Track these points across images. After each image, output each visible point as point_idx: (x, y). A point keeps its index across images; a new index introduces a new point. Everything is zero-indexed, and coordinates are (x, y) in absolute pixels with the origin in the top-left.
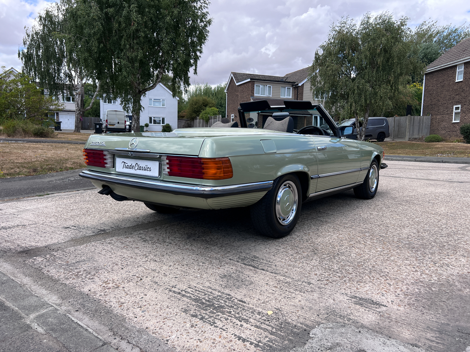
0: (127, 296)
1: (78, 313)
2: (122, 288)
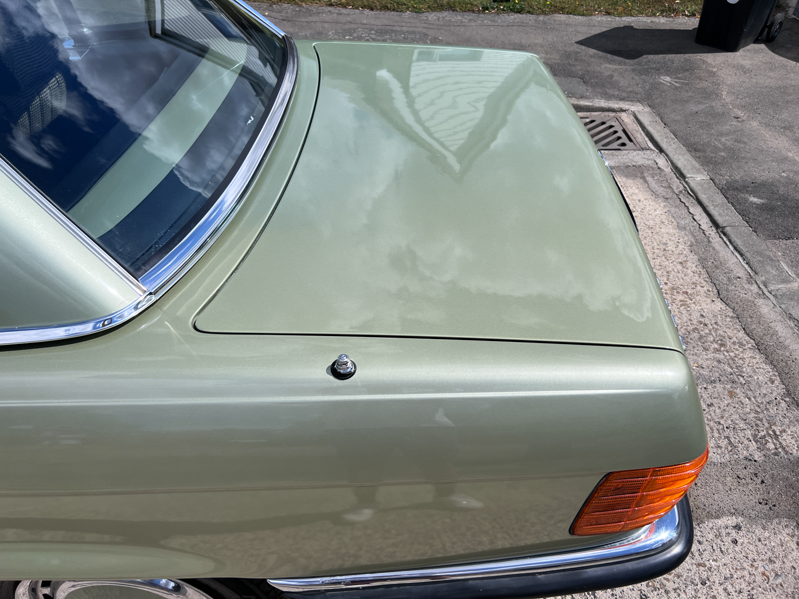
0: (670, 269)
1: (738, 275)
2: (669, 284)
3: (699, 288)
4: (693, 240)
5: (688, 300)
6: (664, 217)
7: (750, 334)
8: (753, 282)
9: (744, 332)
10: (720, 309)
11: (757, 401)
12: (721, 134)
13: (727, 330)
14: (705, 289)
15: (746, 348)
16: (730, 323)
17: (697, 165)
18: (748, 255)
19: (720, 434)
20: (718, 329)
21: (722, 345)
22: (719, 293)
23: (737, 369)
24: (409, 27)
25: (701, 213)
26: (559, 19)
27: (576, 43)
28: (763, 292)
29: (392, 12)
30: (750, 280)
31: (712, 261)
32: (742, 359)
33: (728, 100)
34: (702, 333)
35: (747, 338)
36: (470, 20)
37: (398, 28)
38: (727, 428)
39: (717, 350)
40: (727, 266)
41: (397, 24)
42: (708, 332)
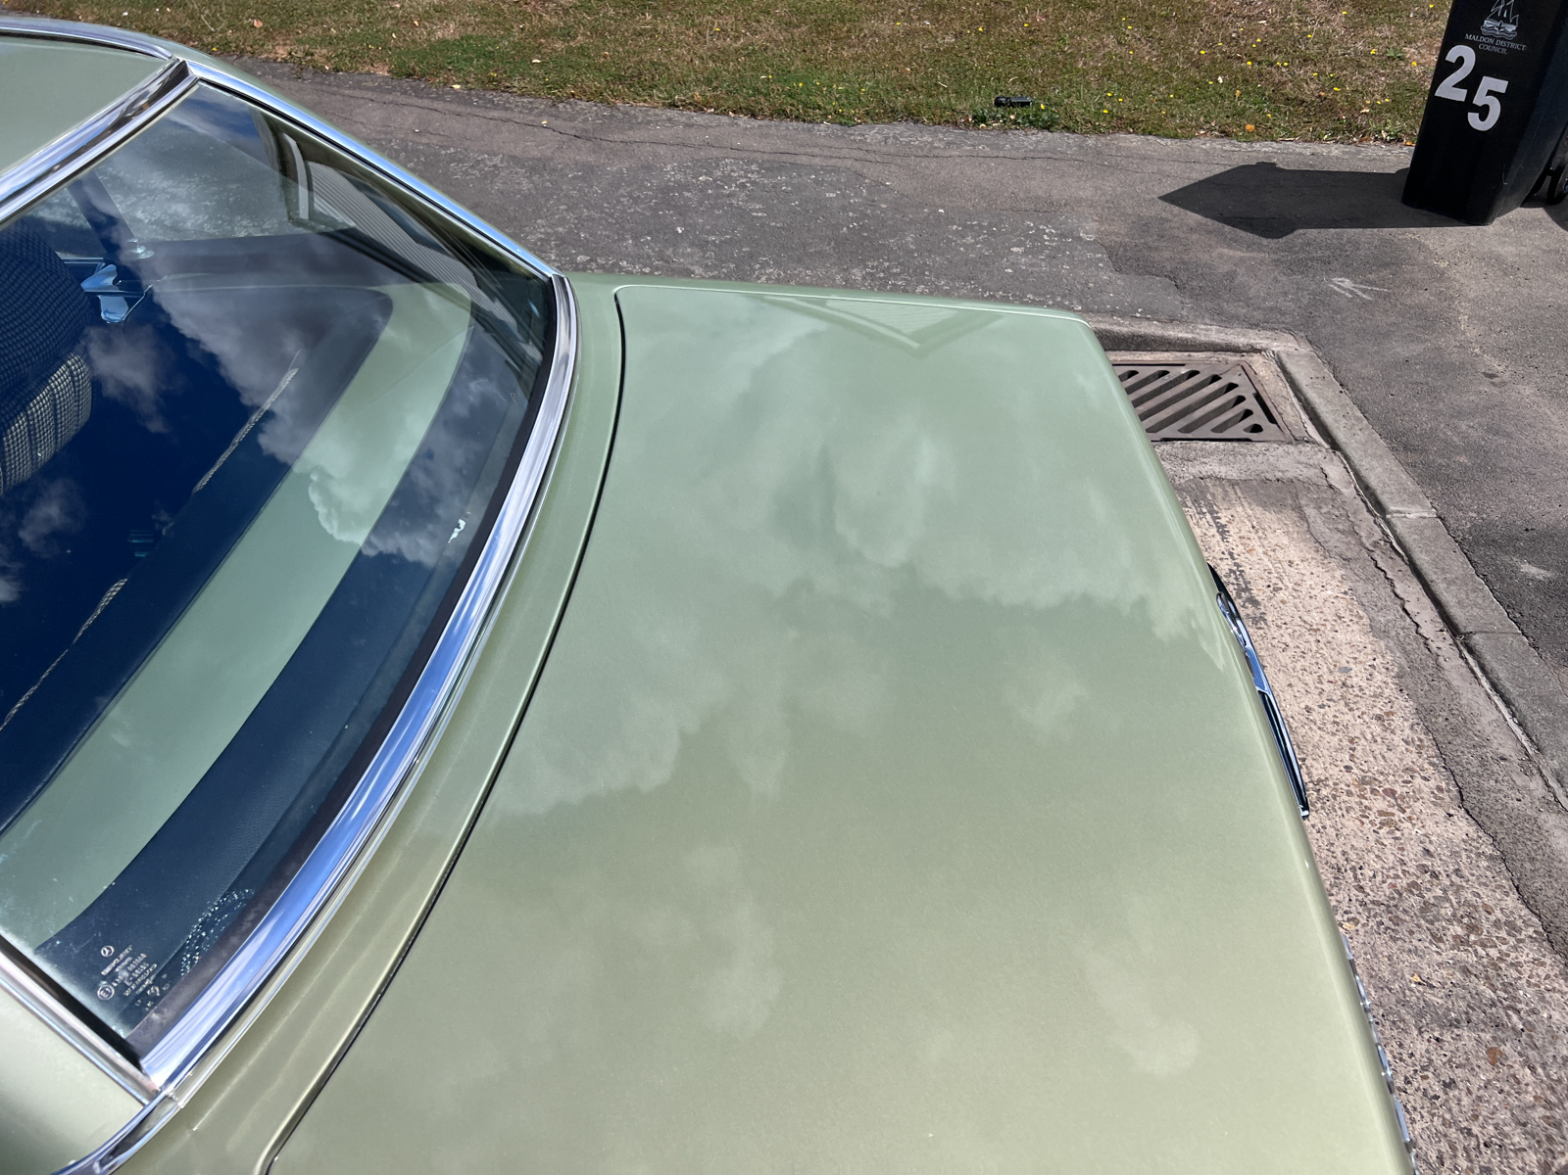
3: (1418, 781)
4: (1404, 662)
5: (1395, 810)
6: (1341, 604)
7: (1532, 902)
8: (1535, 771)
9: (1517, 896)
10: (1464, 837)
11: (1548, 1076)
12: (1459, 414)
13: (1482, 890)
14: (1432, 783)
15: (1523, 937)
16: (1488, 873)
17: (1411, 485)
18: (1520, 703)
19: (1471, 1161)
20: (1463, 887)
21: (1472, 928)
22: (1462, 796)
23: (1505, 992)
24: (826, 157)
25: (1421, 597)
26: (1128, 144)
27: (1160, 198)
28: (1555, 797)
29: (794, 123)
30: (1528, 766)
31: (1445, 714)
32: (1516, 965)
33: (1472, 333)
34: (1428, 896)
35: (1525, 912)
36: (949, 144)
37: (804, 160)
38: (1485, 1145)
39: (1461, 942)
40: (1478, 728)
41: (802, 150)
42: (1440, 893)
